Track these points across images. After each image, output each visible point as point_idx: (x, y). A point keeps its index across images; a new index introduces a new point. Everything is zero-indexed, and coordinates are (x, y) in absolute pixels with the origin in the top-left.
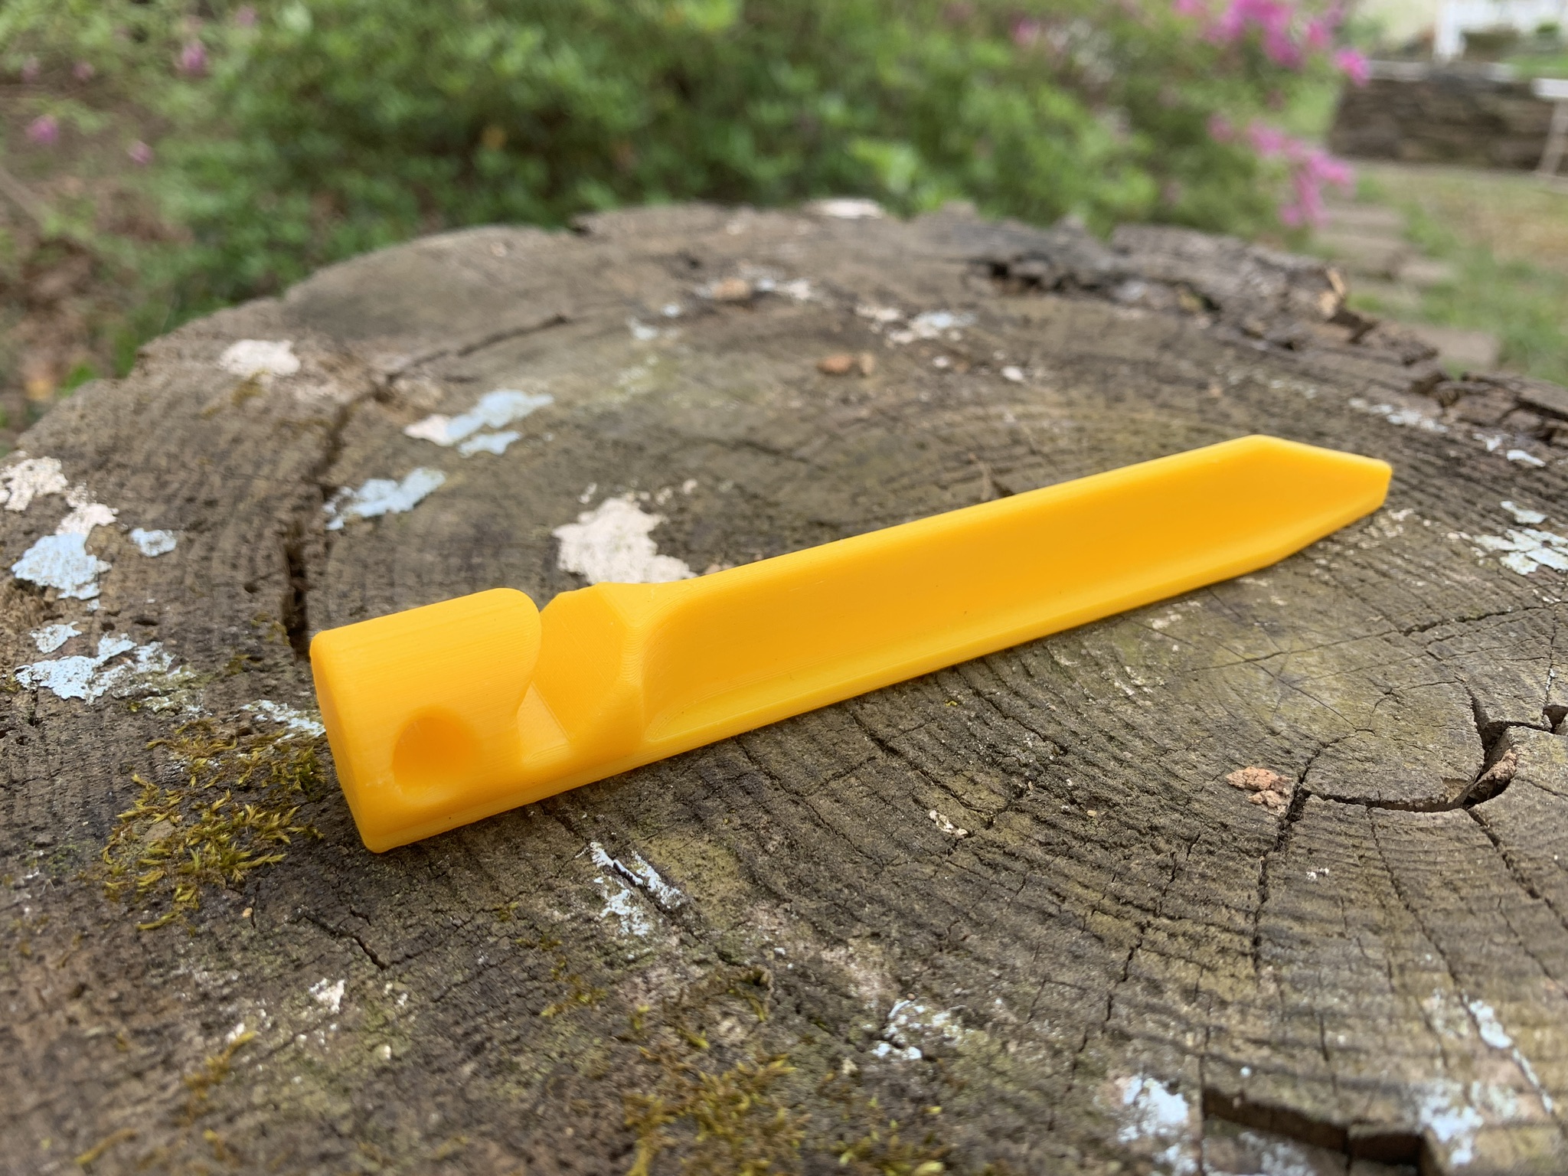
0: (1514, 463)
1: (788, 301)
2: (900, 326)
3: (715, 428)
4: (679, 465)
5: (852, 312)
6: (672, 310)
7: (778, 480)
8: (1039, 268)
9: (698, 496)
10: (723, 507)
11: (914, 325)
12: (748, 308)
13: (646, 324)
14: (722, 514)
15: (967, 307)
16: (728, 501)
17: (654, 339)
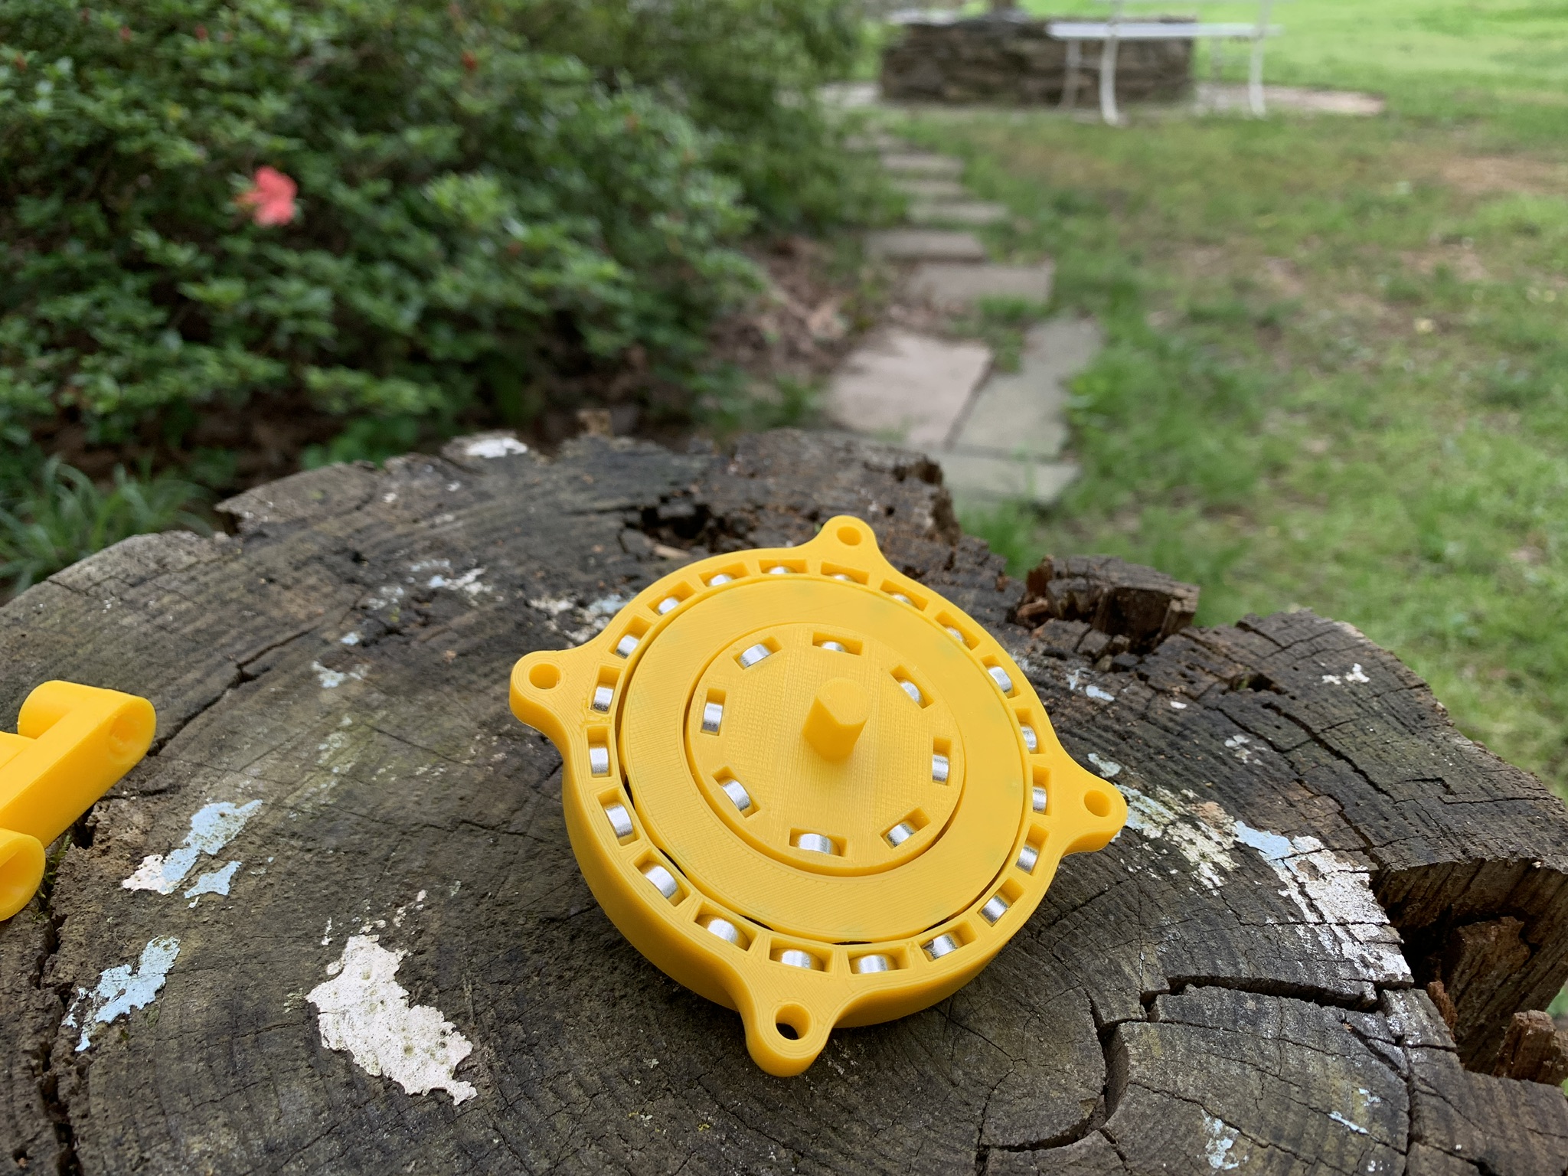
0: (1092, 702)
1: (462, 602)
2: (574, 617)
3: (427, 806)
4: (402, 867)
5: (526, 604)
6: (351, 639)
7: (502, 868)
8: (684, 508)
9: (429, 908)
10: (457, 917)
11: (586, 614)
12: (426, 617)
13: (327, 664)
14: (458, 928)
15: (629, 579)
16: (460, 908)
17: (341, 685)
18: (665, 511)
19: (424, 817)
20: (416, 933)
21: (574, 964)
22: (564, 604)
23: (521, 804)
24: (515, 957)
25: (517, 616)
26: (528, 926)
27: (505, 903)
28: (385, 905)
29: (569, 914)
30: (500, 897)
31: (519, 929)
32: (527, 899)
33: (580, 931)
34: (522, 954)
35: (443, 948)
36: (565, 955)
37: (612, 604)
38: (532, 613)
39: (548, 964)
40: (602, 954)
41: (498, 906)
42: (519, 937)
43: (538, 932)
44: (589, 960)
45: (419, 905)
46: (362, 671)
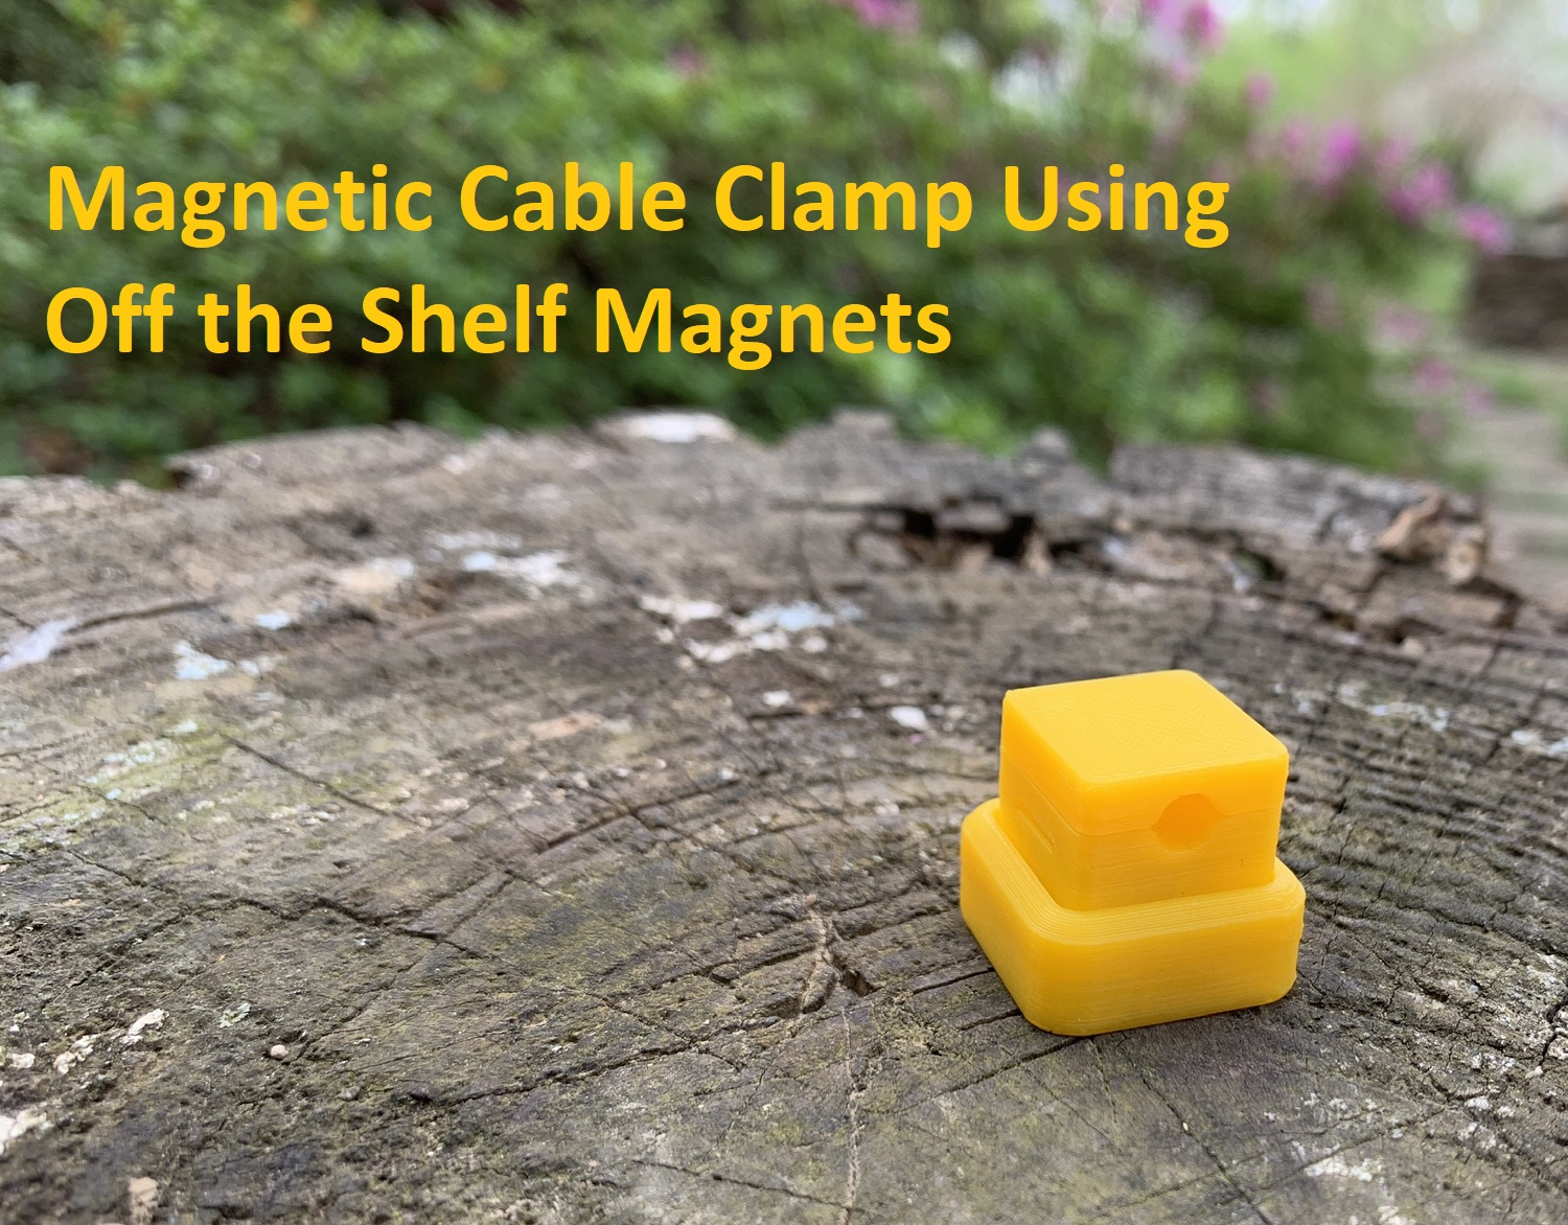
1: (513, 590)
2: (716, 630)
3: (262, 870)
4: (144, 968)
5: (634, 604)
6: (276, 619)
7: (358, 991)
8: (986, 518)
9: (157, 1047)
10: (207, 1071)
11: (743, 626)
12: (437, 607)
13: (210, 647)
14: (197, 1090)
15: (846, 590)
16: (224, 1054)
17: (212, 677)
18: (949, 520)
19: (243, 887)
20: (90, 1088)
21: (426, 1195)
22: (705, 609)
23: (459, 886)
24: (294, 1161)
25: (607, 617)
26: (357, 1104)
27: (334, 1055)
28: (59, 1029)
29: (462, 1092)
30: (325, 1042)
31: (334, 1106)
32: (382, 1055)
33: (477, 1130)
34: (313, 1157)
35: (132, 1123)
36: (418, 1175)
37: (800, 617)
38: (638, 616)
39: (365, 1186)
40: (512, 1185)
41: (316, 1059)
42: (326, 1124)
43: (378, 1121)
44: (469, 1193)
45: (133, 1035)
46: (266, 663)
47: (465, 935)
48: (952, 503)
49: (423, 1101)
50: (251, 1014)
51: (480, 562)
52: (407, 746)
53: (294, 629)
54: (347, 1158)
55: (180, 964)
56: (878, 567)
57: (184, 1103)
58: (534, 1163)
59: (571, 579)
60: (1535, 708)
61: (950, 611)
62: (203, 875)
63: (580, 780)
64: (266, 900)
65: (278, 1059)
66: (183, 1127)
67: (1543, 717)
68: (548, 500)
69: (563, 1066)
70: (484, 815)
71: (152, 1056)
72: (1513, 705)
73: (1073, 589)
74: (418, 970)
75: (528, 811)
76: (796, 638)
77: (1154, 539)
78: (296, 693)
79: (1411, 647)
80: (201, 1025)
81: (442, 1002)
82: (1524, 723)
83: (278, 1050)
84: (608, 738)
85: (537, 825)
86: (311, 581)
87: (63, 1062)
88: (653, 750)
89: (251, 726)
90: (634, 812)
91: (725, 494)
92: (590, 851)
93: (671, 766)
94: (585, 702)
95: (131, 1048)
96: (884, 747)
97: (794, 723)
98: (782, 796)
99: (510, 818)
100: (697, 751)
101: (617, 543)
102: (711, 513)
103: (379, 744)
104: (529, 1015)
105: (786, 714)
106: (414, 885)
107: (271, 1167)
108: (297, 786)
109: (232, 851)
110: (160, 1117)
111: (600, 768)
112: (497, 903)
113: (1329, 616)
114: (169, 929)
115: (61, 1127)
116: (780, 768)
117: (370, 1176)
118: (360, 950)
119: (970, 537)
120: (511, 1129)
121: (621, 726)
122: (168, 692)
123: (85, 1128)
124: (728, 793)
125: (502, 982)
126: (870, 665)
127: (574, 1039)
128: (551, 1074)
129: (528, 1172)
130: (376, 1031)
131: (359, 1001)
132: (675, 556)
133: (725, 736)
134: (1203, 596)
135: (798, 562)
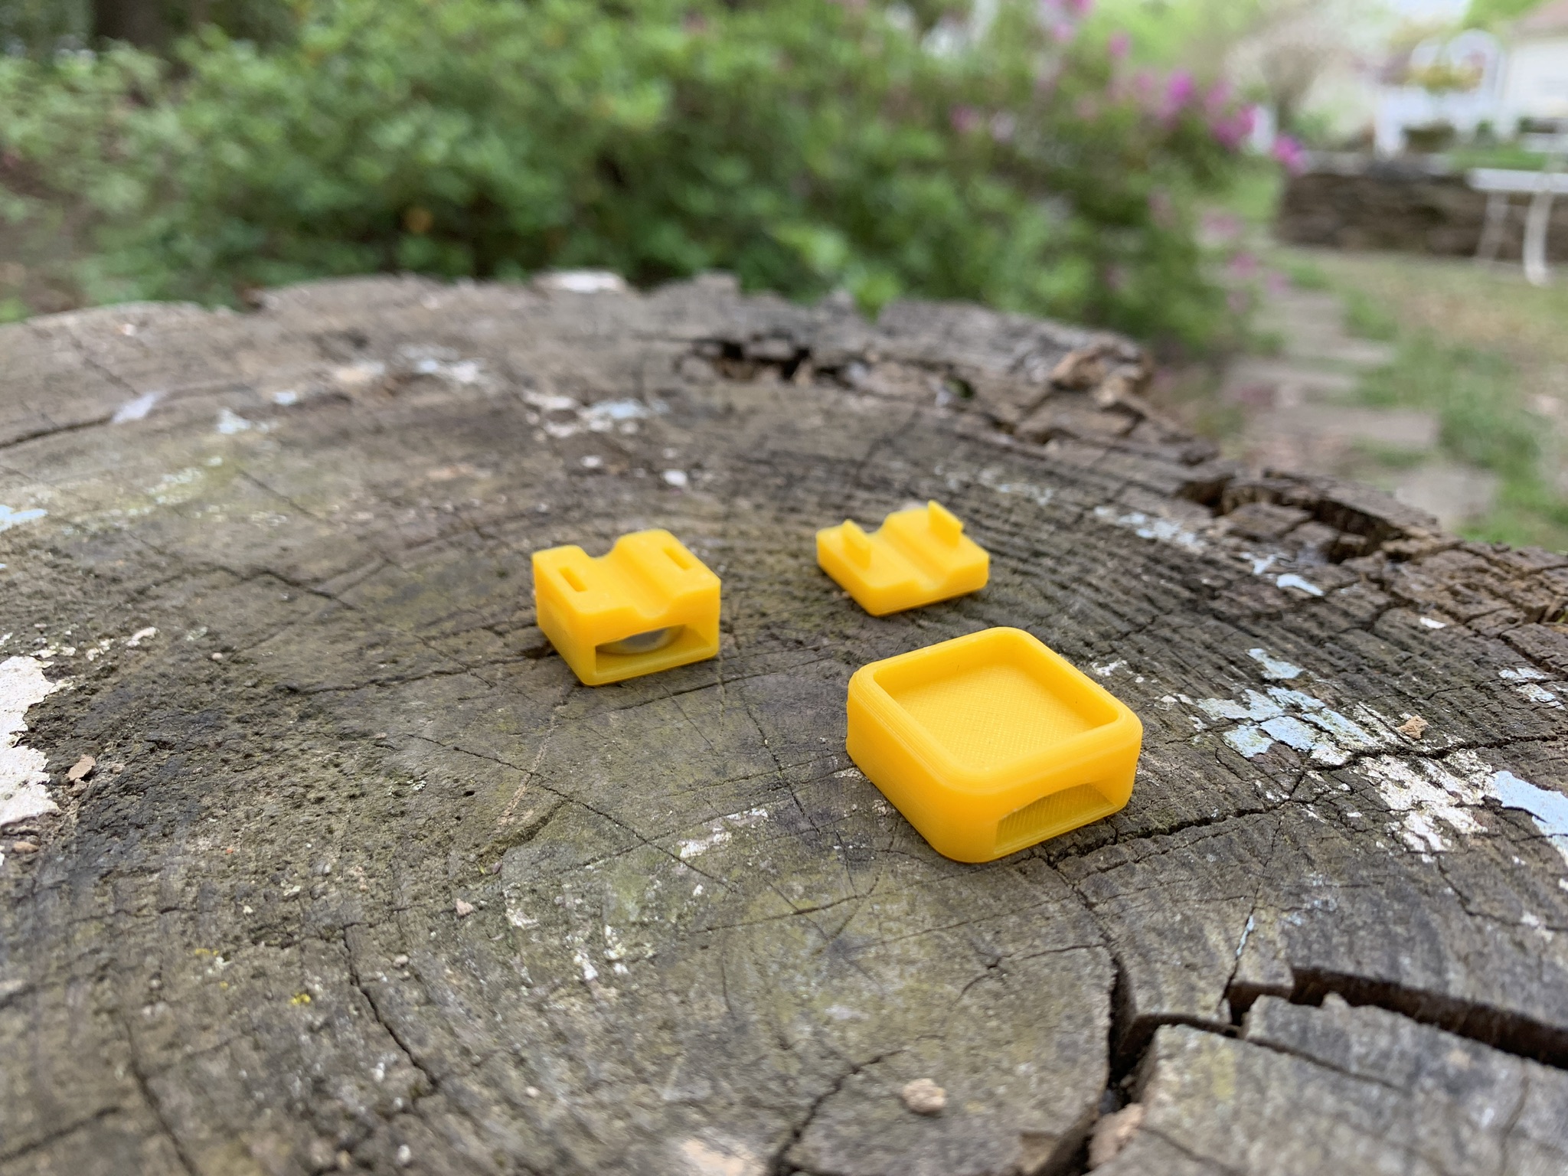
0: (1285, 593)
1: (443, 385)
2: (568, 417)
3: (237, 550)
4: (152, 603)
5: (518, 397)
6: (286, 397)
7: (274, 625)
8: (779, 349)
9: (147, 650)
10: (173, 665)
11: (586, 414)
12: (392, 393)
13: (242, 413)
14: (163, 675)
15: (664, 394)
16: (184, 656)
17: (240, 433)
18: (753, 350)
19: (223, 559)
20: (103, 670)
21: (279, 745)
22: (563, 403)
23: (354, 566)
24: (207, 719)
25: (499, 405)
26: (254, 690)
27: (247, 661)
28: (94, 635)
29: (318, 687)
30: (245, 654)
31: (239, 690)
32: (277, 663)
33: (321, 710)
34: (219, 718)
35: (121, 691)
36: (277, 733)
37: (625, 410)
38: (518, 406)
39: (244, 737)
40: (331, 743)
41: (236, 662)
42: (232, 700)
43: (263, 701)
44: (304, 746)
45: (134, 641)
46: (274, 425)
47: (348, 597)
48: (757, 338)
49: (293, 691)
50: (208, 634)
51: (429, 366)
52: (347, 480)
53: (299, 406)
54: (239, 720)
55: (174, 603)
56: (691, 380)
57: (154, 682)
58: (347, 731)
59: (484, 380)
60: (1120, 492)
61: (729, 410)
62: (200, 551)
63: (448, 506)
64: (234, 569)
65: (216, 661)
66: (150, 696)
67: (1123, 499)
68: (485, 328)
69: (382, 677)
70: (381, 525)
71: (143, 654)
72: (1104, 489)
73: (818, 399)
74: (312, 616)
75: (410, 524)
76: (618, 424)
77: (893, 368)
78: (287, 444)
79: (1052, 448)
80: (177, 638)
81: (323, 634)
82: (1108, 502)
83: (217, 656)
84: (473, 481)
85: (412, 533)
86: (318, 375)
87: (91, 654)
88: (502, 490)
89: (254, 462)
90: (477, 529)
91: (604, 328)
92: (439, 550)
93: (510, 500)
94: (467, 459)
95: (132, 648)
96: (652, 497)
97: (598, 478)
98: (573, 523)
99: (397, 527)
100: (528, 492)
101: (521, 359)
102: (591, 341)
103: (329, 478)
104: (373, 646)
105: (596, 472)
106: (326, 564)
107: (193, 722)
108: (272, 501)
109: (222, 537)
110: (138, 689)
111: (463, 500)
112: (374, 578)
113: (997, 424)
114: (174, 582)
115: (81, 689)
116: (579, 506)
117: (249, 732)
118: (283, 601)
119: (765, 362)
120: (340, 711)
121: (484, 475)
122: (210, 440)
123: (94, 692)
124: (541, 520)
125: (363, 625)
126: (663, 444)
127: (395, 662)
128: (373, 682)
129: (343, 737)
130: (278, 649)
131: (273, 630)
132: (557, 368)
133: (550, 485)
134: (910, 407)
135: (637, 374)
